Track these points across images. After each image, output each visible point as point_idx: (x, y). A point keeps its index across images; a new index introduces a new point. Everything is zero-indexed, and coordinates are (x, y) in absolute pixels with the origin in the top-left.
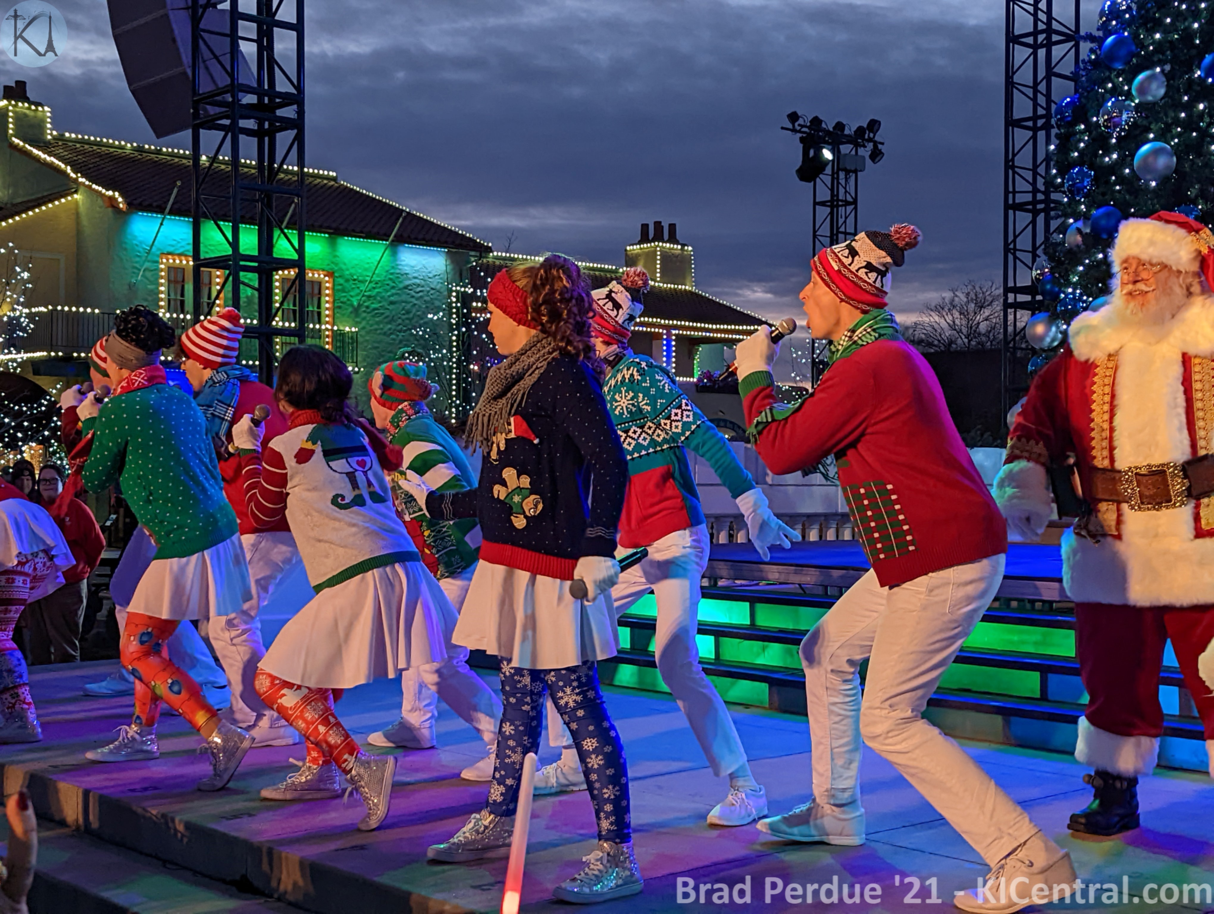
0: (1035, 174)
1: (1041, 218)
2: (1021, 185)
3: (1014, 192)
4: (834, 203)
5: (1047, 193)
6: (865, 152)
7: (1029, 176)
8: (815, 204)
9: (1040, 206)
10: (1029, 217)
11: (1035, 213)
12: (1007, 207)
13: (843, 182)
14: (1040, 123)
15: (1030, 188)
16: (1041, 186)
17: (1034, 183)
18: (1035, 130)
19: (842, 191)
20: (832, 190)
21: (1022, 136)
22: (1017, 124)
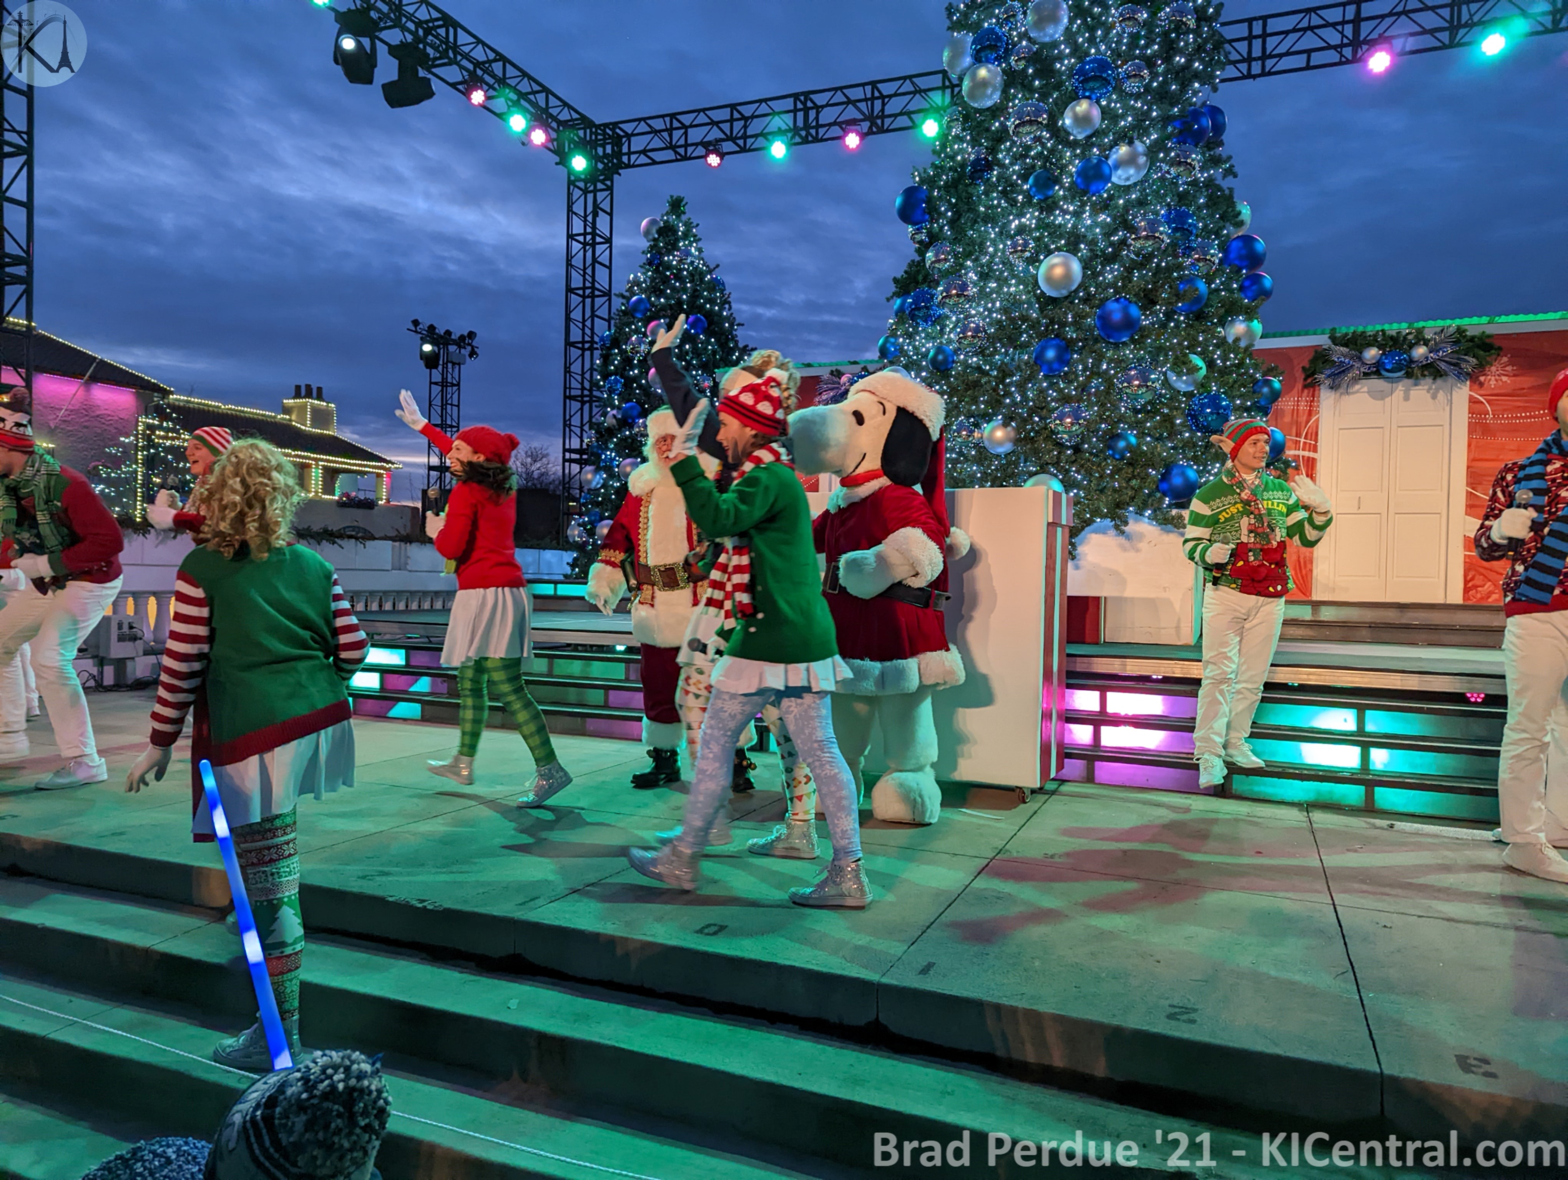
0: (583, 378)
1: (586, 407)
2: (574, 384)
3: (570, 388)
4: (443, 384)
5: (591, 390)
6: (466, 352)
7: (579, 378)
8: (429, 384)
9: (586, 399)
10: (579, 405)
11: (583, 403)
13: (450, 370)
14: (587, 346)
15: (580, 386)
16: (587, 385)
17: (583, 384)
18: (583, 350)
19: (449, 376)
20: (441, 375)
21: (575, 353)
22: (573, 344)
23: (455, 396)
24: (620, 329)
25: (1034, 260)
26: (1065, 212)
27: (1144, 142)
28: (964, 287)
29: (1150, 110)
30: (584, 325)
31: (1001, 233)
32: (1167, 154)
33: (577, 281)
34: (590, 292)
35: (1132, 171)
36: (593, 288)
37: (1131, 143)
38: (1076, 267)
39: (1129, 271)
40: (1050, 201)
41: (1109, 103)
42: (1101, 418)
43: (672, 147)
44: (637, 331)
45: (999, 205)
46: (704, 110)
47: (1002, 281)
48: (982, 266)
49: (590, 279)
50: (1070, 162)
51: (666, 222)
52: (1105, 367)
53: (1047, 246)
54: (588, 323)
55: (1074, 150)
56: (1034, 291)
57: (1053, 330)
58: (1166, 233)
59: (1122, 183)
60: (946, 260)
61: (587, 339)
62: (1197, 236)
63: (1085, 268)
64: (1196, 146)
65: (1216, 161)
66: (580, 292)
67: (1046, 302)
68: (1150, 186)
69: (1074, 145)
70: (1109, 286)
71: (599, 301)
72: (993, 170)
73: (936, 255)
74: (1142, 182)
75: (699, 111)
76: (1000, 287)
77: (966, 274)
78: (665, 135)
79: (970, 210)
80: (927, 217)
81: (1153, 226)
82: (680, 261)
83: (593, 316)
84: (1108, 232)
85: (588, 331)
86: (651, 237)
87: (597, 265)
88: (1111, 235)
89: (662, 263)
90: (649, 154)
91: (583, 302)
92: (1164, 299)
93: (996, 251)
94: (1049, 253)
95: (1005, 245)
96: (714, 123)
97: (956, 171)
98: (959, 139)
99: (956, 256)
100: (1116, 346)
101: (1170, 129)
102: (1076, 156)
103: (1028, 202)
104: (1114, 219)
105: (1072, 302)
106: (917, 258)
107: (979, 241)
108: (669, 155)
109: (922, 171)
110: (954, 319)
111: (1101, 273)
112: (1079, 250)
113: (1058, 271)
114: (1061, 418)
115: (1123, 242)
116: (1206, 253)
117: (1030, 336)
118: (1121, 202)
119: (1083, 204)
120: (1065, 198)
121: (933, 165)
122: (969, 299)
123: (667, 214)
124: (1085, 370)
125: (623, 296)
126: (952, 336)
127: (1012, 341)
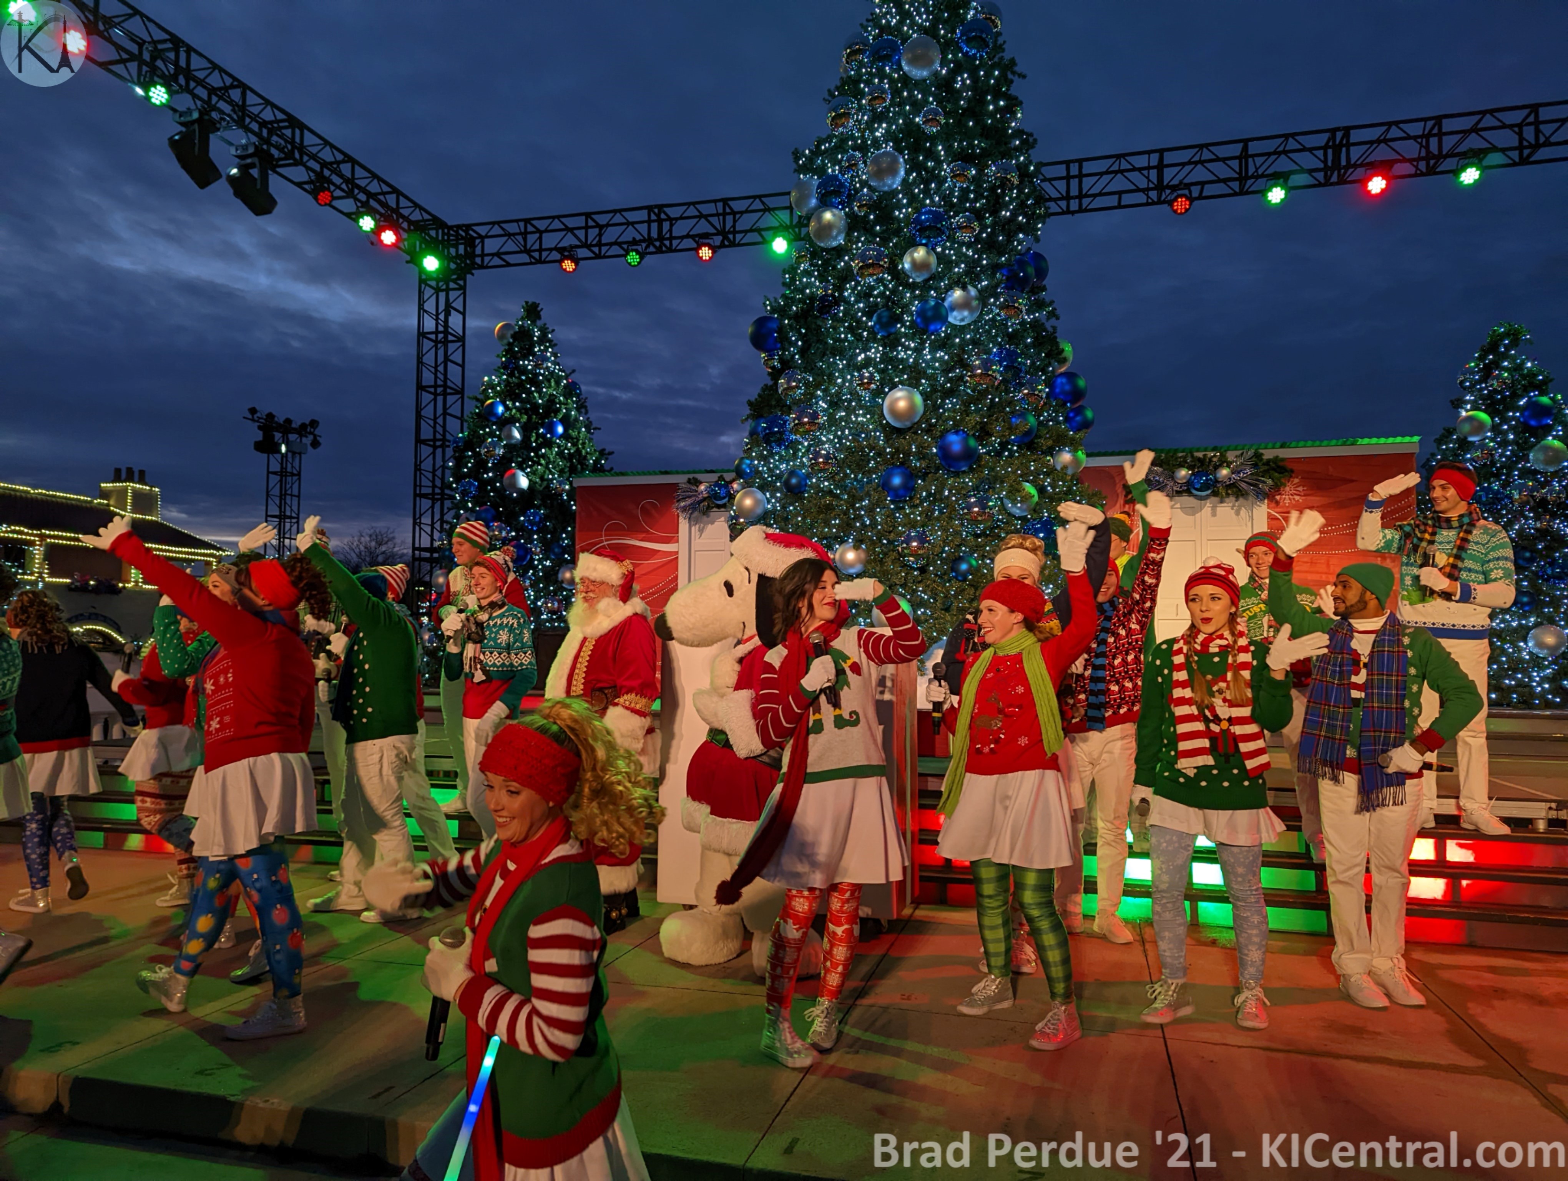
0: (434, 475)
1: (438, 505)
2: (425, 482)
3: (420, 486)
4: (283, 474)
5: (442, 489)
6: (307, 441)
7: (430, 476)
8: (269, 472)
9: (437, 496)
10: (429, 503)
11: (434, 501)
12: (415, 495)
13: (290, 460)
14: (438, 443)
15: (430, 484)
16: (438, 483)
17: (433, 481)
19: (289, 466)
20: (282, 464)
21: (426, 450)
22: (424, 442)
23: (296, 486)
24: (474, 433)
25: (879, 393)
26: (907, 348)
27: (975, 287)
28: (815, 415)
29: (980, 259)
30: (435, 423)
31: (848, 366)
32: (997, 299)
33: (428, 378)
34: (442, 389)
35: (966, 313)
36: (445, 386)
37: (964, 288)
38: (918, 399)
39: (966, 404)
40: (892, 337)
41: (944, 250)
42: (944, 541)
43: (528, 252)
44: (492, 434)
45: (846, 339)
46: (558, 217)
47: (850, 411)
48: (831, 396)
49: (442, 377)
50: (911, 303)
51: (520, 327)
52: (946, 493)
53: (891, 380)
54: (440, 421)
55: (913, 292)
56: (881, 422)
57: (899, 458)
58: (999, 371)
59: (958, 323)
60: (798, 387)
61: (438, 436)
62: (1027, 373)
63: (925, 400)
64: (1022, 292)
65: (1039, 305)
66: (432, 390)
67: (891, 432)
68: (982, 327)
69: (913, 287)
70: (949, 418)
71: (451, 399)
72: (839, 306)
73: (788, 382)
74: (975, 322)
75: (553, 218)
76: (848, 415)
77: (817, 403)
78: (520, 238)
79: (819, 341)
80: (779, 345)
81: (986, 365)
82: (537, 366)
83: (445, 414)
84: (947, 369)
85: (439, 429)
86: (505, 342)
87: (449, 364)
88: (949, 371)
89: (518, 367)
90: (504, 257)
91: (435, 400)
92: (998, 432)
93: (844, 382)
94: (894, 386)
95: (853, 376)
96: (567, 229)
97: (805, 303)
98: (807, 273)
99: (807, 384)
100: (957, 474)
101: (998, 275)
102: (915, 297)
103: (873, 337)
104: (951, 358)
105: (916, 433)
106: (770, 383)
107: (827, 372)
108: (525, 258)
109: (772, 300)
110: (806, 444)
111: (942, 406)
112: (922, 385)
113: (902, 404)
114: (908, 540)
115: (961, 378)
116: (1035, 389)
117: (877, 463)
118: (957, 340)
119: (923, 342)
120: (905, 335)
121: (784, 297)
122: (821, 427)
123: (522, 319)
124: (929, 494)
125: (477, 400)
126: (804, 460)
127: (860, 465)
